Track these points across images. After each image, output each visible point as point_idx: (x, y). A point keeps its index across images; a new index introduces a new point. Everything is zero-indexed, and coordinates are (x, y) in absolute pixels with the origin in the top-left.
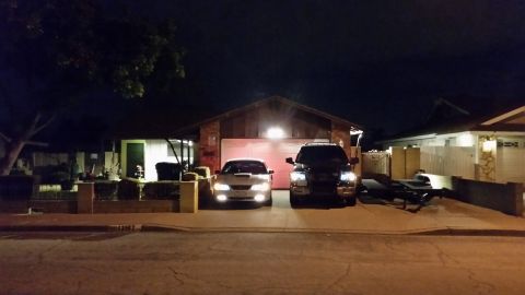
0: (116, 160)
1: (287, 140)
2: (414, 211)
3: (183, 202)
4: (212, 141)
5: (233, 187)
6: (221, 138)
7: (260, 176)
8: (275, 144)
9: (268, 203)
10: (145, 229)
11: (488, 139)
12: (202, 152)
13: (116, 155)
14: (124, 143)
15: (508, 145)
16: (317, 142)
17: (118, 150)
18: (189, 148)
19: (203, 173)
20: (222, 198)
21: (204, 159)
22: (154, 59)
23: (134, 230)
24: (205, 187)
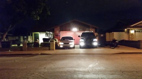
0: (31, 38)
1: (78, 31)
2: (113, 49)
3: (51, 48)
4: (57, 32)
5: (64, 43)
6: (60, 31)
7: (71, 41)
8: (75, 33)
9: (74, 48)
10: (42, 54)
11: (132, 30)
12: (55, 35)
13: (31, 37)
14: (33, 33)
15: (137, 31)
16: (86, 32)
17: (32, 35)
18: (51, 34)
19: (56, 40)
20: (61, 46)
21: (55, 37)
22: (42, 9)
23: (39, 55)
24: (56, 44)
